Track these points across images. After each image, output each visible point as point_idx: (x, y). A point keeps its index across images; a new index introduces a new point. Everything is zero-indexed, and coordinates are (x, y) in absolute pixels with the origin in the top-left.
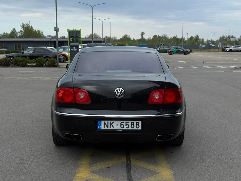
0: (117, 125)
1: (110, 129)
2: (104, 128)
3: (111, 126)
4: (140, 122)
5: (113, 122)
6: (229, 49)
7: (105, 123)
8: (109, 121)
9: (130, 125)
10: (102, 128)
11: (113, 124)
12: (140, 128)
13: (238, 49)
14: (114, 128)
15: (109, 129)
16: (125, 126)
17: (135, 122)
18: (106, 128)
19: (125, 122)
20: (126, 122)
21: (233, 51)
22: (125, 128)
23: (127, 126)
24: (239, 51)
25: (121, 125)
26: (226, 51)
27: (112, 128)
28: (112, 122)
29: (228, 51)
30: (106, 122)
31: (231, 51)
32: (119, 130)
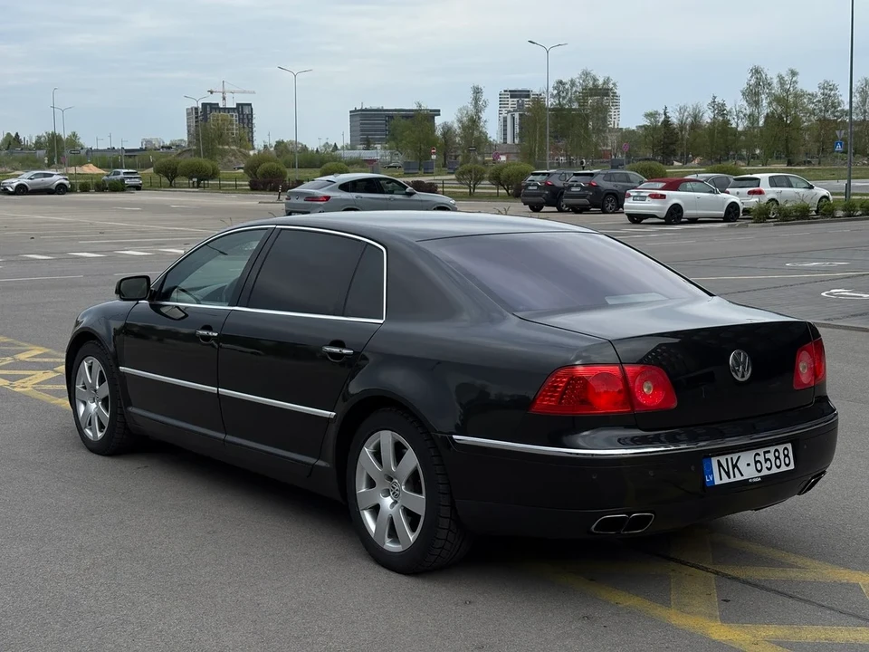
0: (748, 465)
1: (735, 480)
2: (721, 479)
3: (736, 469)
4: (789, 446)
5: (739, 457)
6: (15, 185)
7: (720, 465)
8: (729, 457)
9: (773, 459)
10: (717, 482)
11: (738, 464)
12: (792, 467)
13: (45, 183)
14: (742, 475)
15: (732, 480)
16: (765, 466)
17: (781, 448)
18: (726, 480)
19: (761, 451)
20: (765, 453)
21: (30, 189)
22: (765, 472)
23: (768, 465)
24: (51, 189)
25: (756, 462)
26: (6, 192)
27: (739, 478)
28: (735, 457)
29: (11, 190)
30: (723, 460)
31: (21, 190)
32: (755, 480)
